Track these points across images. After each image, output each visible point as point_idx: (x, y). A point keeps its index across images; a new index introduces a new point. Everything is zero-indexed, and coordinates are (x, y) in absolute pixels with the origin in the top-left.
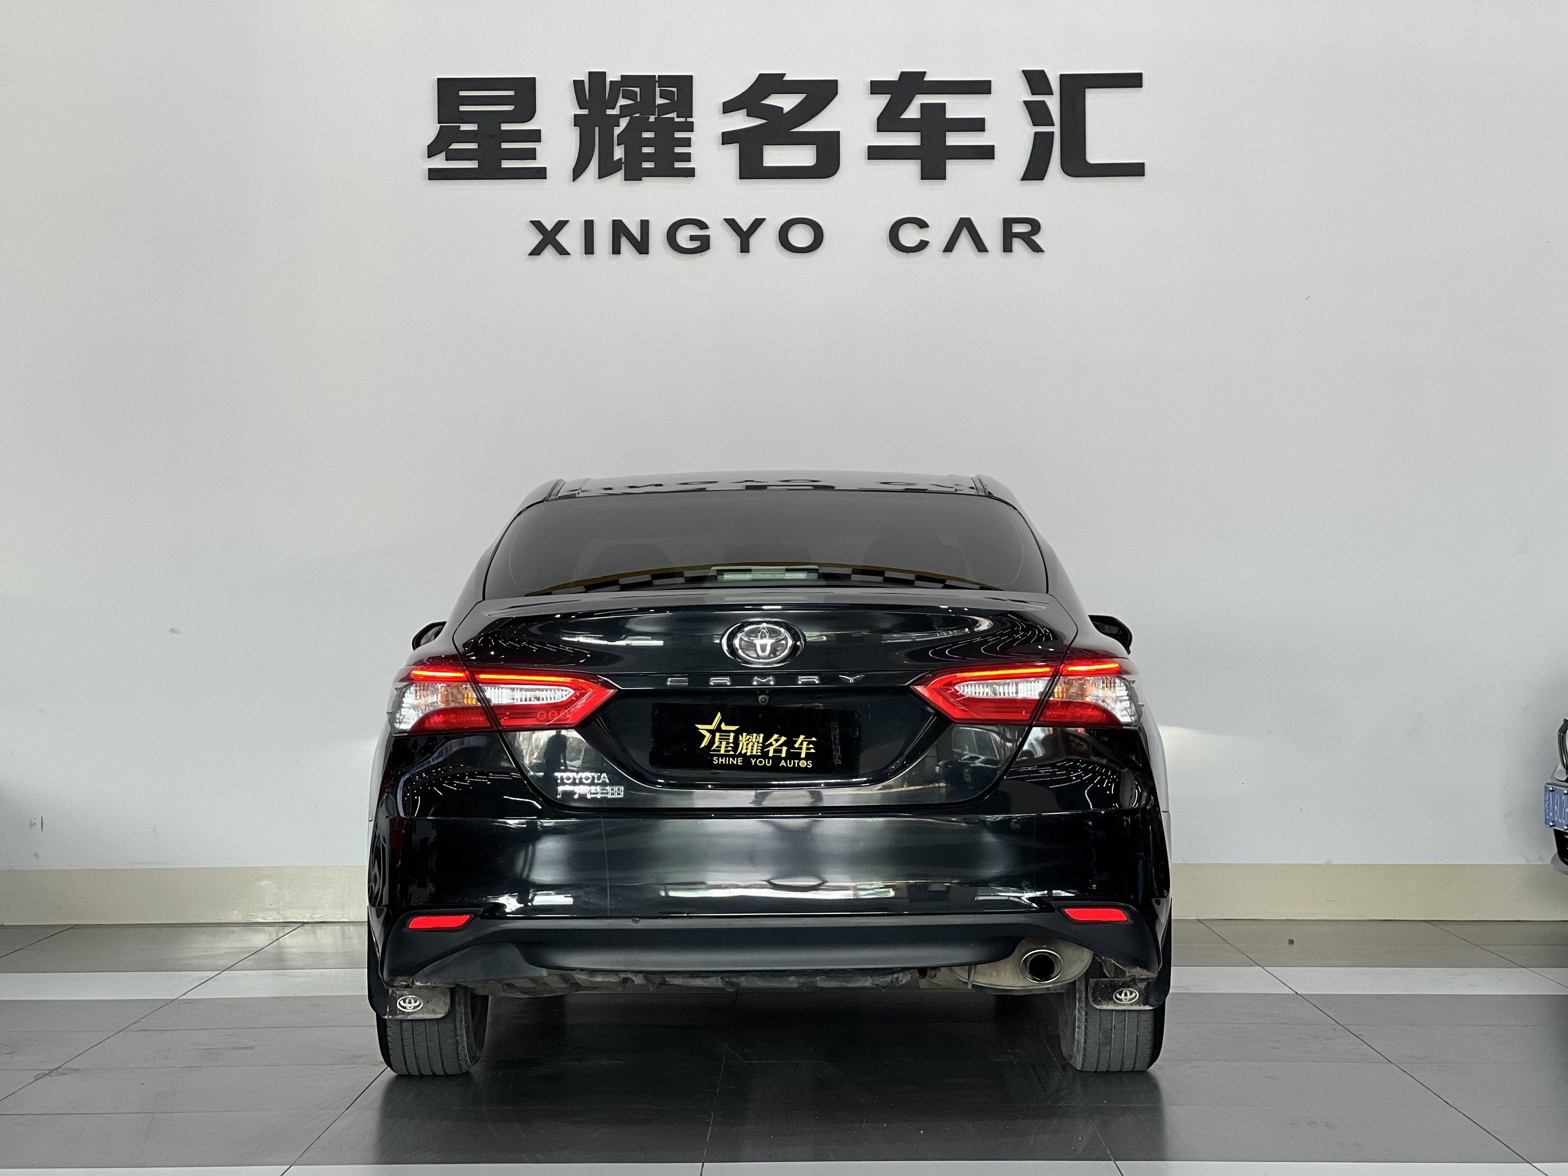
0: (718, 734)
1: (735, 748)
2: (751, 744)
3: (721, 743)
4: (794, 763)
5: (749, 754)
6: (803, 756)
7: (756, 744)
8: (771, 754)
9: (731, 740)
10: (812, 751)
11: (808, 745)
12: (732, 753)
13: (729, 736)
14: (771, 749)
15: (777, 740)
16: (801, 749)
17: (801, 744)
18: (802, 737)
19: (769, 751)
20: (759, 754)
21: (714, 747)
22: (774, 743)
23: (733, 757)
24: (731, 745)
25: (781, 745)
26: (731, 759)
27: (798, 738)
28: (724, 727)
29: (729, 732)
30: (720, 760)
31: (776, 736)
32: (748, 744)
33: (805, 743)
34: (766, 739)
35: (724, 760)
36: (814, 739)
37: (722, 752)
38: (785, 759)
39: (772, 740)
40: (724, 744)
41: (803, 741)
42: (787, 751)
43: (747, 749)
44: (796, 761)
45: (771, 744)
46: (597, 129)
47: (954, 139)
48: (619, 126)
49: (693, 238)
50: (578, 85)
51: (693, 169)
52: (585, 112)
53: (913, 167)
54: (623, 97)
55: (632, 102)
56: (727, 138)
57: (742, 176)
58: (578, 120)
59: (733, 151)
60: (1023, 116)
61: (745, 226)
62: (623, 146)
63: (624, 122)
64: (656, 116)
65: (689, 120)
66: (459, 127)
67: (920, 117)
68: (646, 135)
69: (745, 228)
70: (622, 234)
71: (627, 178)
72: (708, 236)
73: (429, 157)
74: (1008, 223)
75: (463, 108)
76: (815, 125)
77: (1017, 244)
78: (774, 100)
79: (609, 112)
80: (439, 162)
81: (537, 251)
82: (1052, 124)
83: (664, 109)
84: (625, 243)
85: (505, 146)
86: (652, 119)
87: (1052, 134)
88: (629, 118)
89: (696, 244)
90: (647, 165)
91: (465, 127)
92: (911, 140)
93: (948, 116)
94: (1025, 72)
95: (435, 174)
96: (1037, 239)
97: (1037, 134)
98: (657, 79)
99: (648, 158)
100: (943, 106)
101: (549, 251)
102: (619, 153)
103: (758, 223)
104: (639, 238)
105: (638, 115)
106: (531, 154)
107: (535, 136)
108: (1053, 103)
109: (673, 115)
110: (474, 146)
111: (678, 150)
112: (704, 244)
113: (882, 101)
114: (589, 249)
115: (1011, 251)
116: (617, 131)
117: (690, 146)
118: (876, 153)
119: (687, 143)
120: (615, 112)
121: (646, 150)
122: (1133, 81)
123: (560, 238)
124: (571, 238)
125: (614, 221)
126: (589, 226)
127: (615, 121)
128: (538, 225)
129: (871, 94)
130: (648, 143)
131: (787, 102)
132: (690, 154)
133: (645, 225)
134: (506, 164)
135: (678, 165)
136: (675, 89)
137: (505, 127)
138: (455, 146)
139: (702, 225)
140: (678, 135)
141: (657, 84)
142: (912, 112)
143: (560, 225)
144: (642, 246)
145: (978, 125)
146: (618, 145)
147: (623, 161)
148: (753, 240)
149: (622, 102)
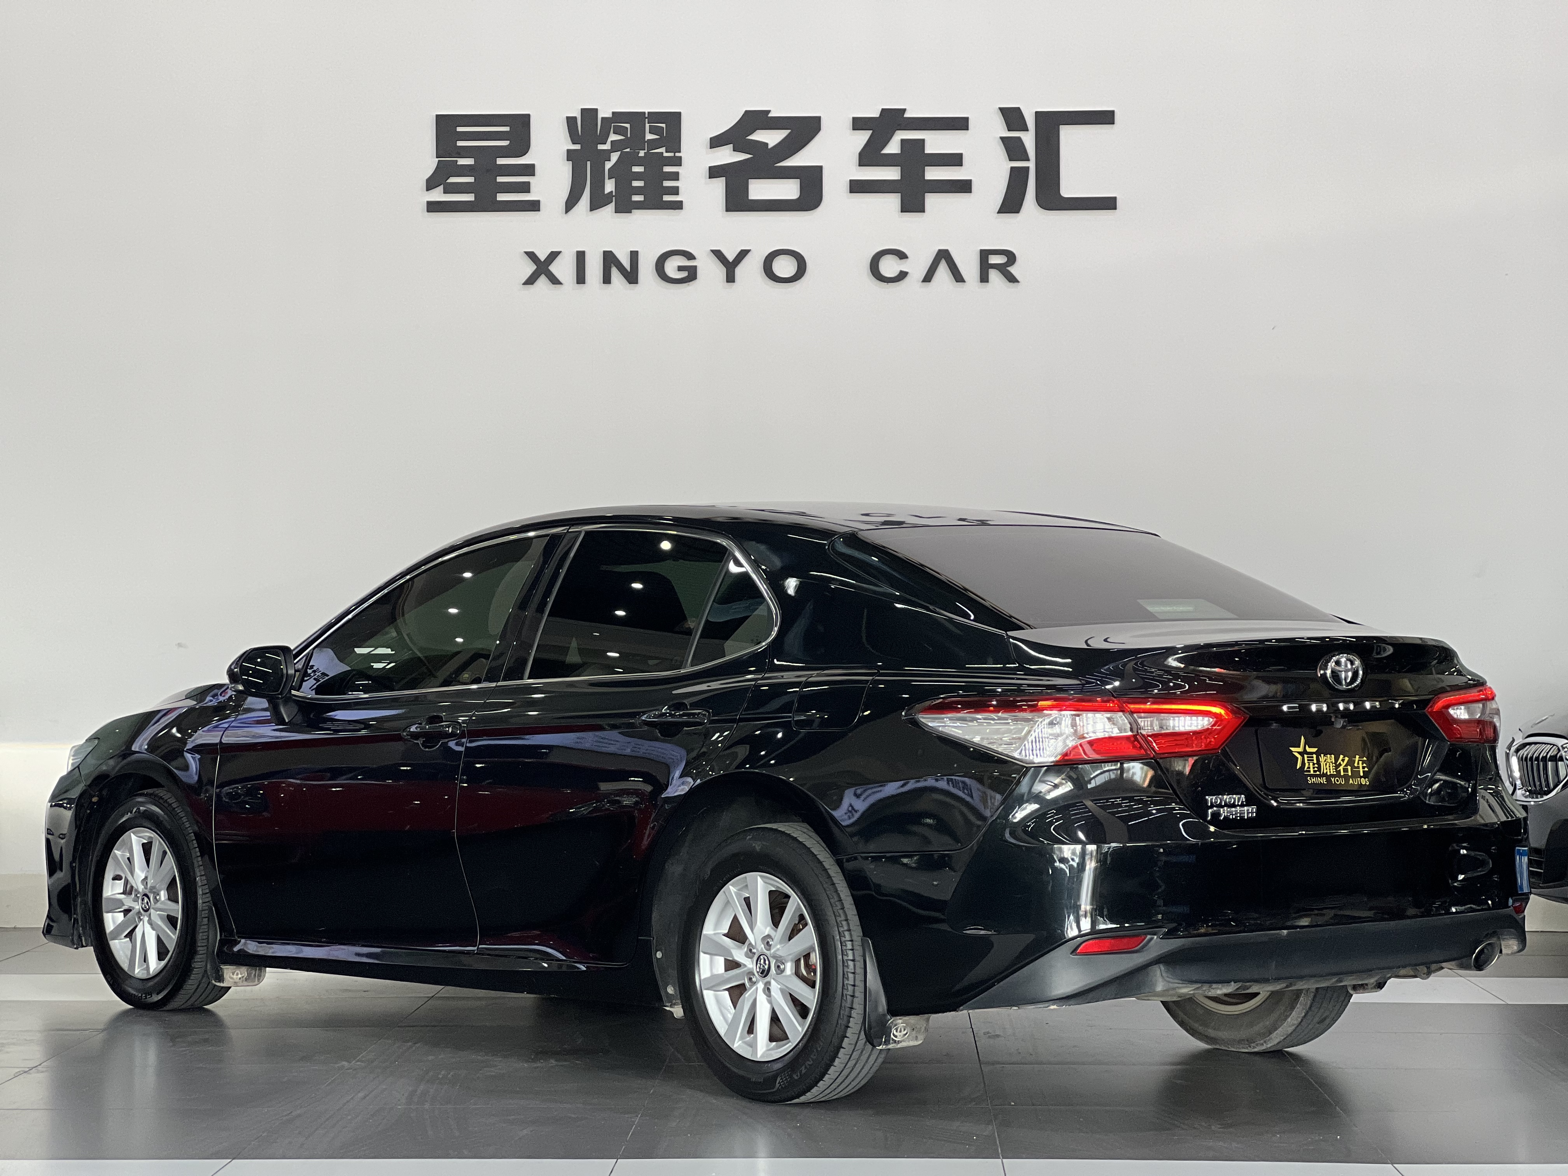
0: (1306, 756)
2: (1328, 764)
5: (1329, 774)
7: (1331, 764)
8: (1342, 774)
9: (1315, 762)
10: (1366, 769)
11: (1362, 764)
12: (1318, 773)
14: (1341, 768)
15: (1343, 760)
16: (1358, 767)
17: (1358, 764)
19: (1340, 770)
20: (1335, 773)
22: (1342, 763)
23: (1320, 776)
24: (1316, 766)
27: (1355, 758)
29: (1312, 753)
32: (1326, 764)
33: (1360, 762)
34: (1336, 759)
36: (1365, 759)
37: (1312, 772)
38: (1352, 777)
39: (1340, 760)
40: (1311, 764)
44: (1359, 779)
45: (1340, 764)
46: (589, 163)
47: (933, 174)
48: (610, 161)
49: (680, 268)
50: (571, 121)
51: (681, 202)
52: (578, 147)
53: (893, 201)
54: (614, 133)
55: (623, 138)
56: (714, 172)
57: (728, 209)
58: (571, 155)
59: (719, 185)
60: (1000, 152)
61: (731, 257)
62: (614, 180)
63: (615, 157)
64: (646, 151)
65: (677, 154)
66: (457, 161)
67: (900, 152)
68: (636, 169)
69: (731, 259)
70: (612, 265)
71: (617, 211)
72: (695, 267)
73: (428, 190)
74: (985, 255)
75: (460, 143)
76: (800, 160)
77: (994, 274)
78: (760, 136)
79: (601, 147)
80: (438, 195)
81: (531, 281)
82: (1027, 159)
83: (653, 144)
84: (615, 273)
85: (500, 179)
86: (642, 154)
87: (1027, 169)
88: (619, 153)
89: (683, 274)
90: (637, 198)
91: (462, 162)
92: (892, 174)
93: (927, 151)
94: (1001, 109)
95: (433, 207)
96: (1013, 270)
97: (1013, 169)
98: (647, 116)
99: (638, 191)
100: (922, 141)
101: (543, 280)
102: (610, 186)
103: (743, 254)
104: (629, 269)
105: (628, 150)
106: (525, 188)
107: (529, 170)
108: (1029, 139)
109: (662, 150)
110: (471, 180)
111: (667, 184)
112: (691, 275)
113: (864, 136)
114: (581, 279)
115: (987, 281)
116: (608, 165)
117: (678, 180)
118: (857, 187)
119: (675, 176)
120: (607, 147)
121: (636, 184)
122: (1106, 118)
123: (554, 268)
124: (564, 268)
125: (605, 252)
126: (581, 257)
127: (606, 155)
128: (531, 256)
129: (853, 130)
130: (638, 176)
131: (772, 138)
132: (678, 187)
133: (634, 255)
134: (501, 197)
135: (666, 198)
136: (664, 125)
137: (501, 161)
138: (452, 180)
139: (689, 256)
140: (667, 169)
141: (647, 120)
142: (893, 148)
143: (554, 255)
144: (632, 276)
145: (956, 160)
146: (609, 179)
147: (614, 194)
148: (739, 271)
149: (613, 137)
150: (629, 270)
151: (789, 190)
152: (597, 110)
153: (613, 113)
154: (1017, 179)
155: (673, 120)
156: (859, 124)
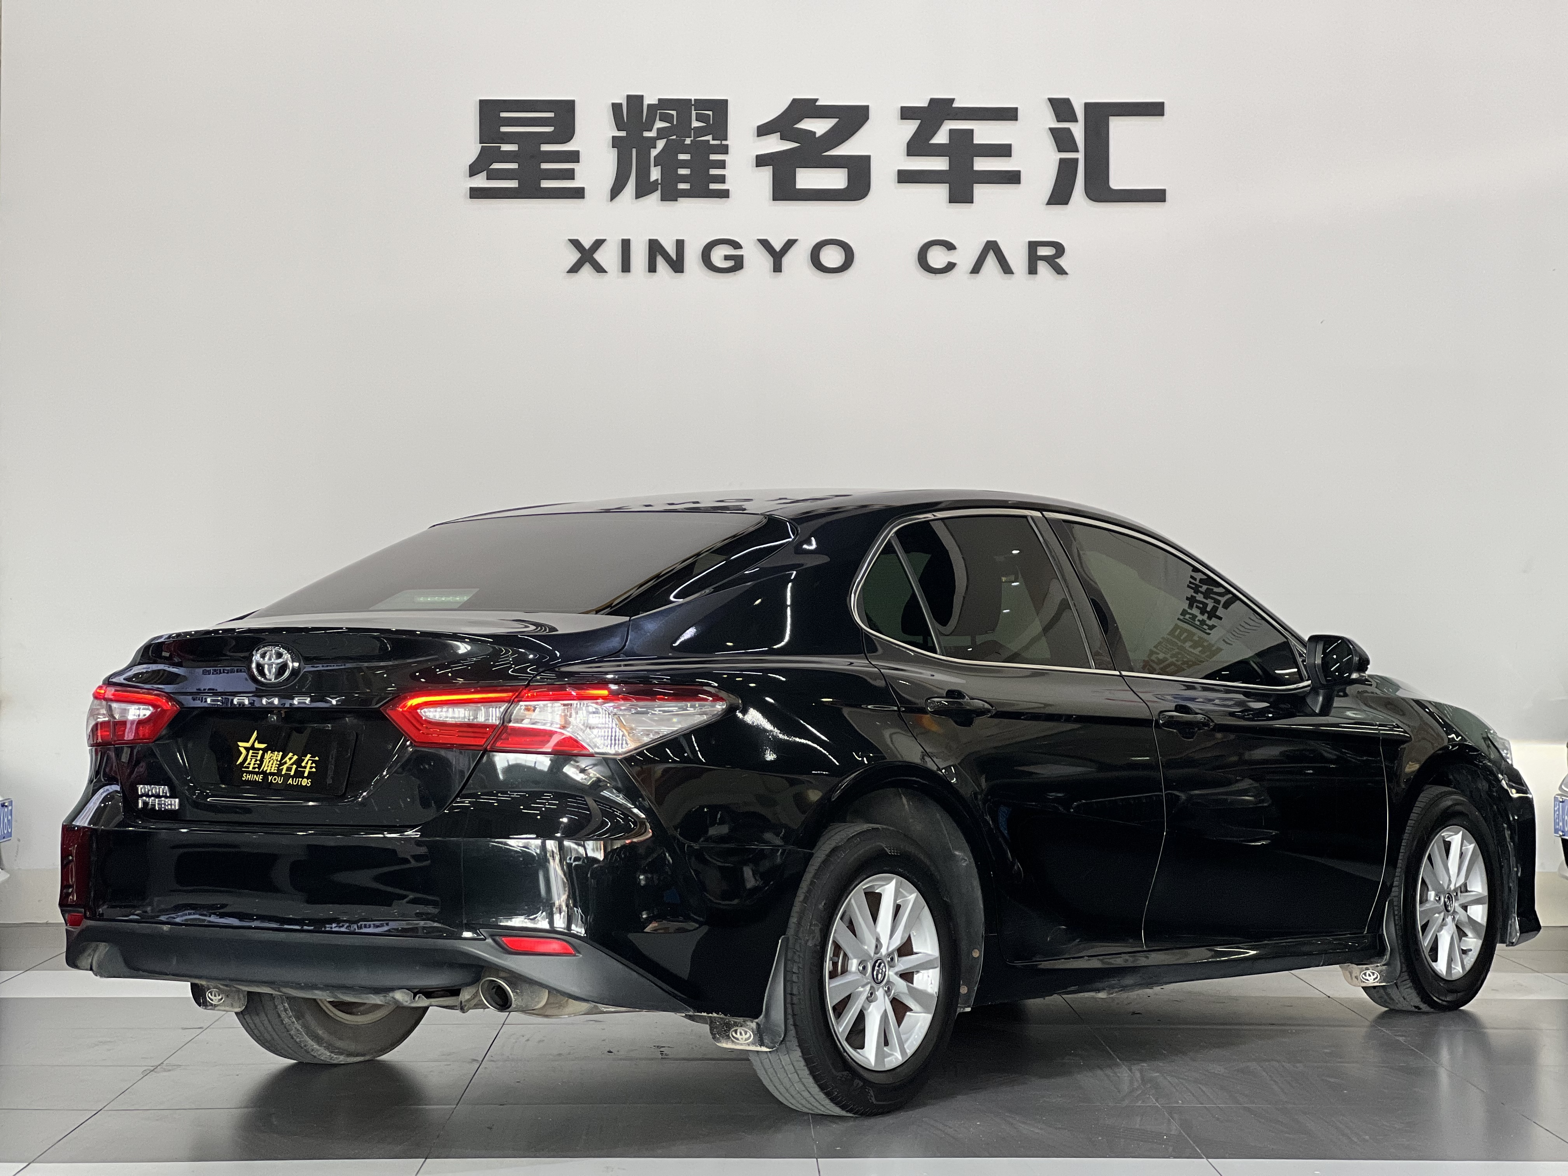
0: (251, 752)
1: (260, 766)
2: (272, 761)
3: (251, 761)
4: (299, 781)
5: (268, 771)
6: (306, 774)
7: (275, 761)
8: (283, 772)
9: (259, 758)
10: (314, 770)
11: (312, 764)
12: (257, 770)
13: (258, 753)
14: (285, 767)
15: (290, 759)
16: (305, 767)
17: (307, 763)
18: (309, 756)
19: (283, 768)
20: (276, 771)
21: (245, 765)
22: (288, 761)
23: (257, 773)
24: (258, 762)
25: (292, 764)
26: (255, 776)
27: (306, 756)
28: (257, 745)
29: (259, 749)
30: (248, 777)
31: (291, 755)
33: (310, 762)
34: (283, 757)
35: (250, 777)
36: (317, 758)
37: (251, 769)
38: (293, 776)
39: (287, 759)
40: (253, 760)
41: (309, 760)
42: (296, 769)
43: (268, 766)
44: (300, 779)
45: (285, 763)
46: (634, 151)
47: (981, 164)
48: (655, 148)
49: (727, 258)
50: (616, 108)
51: (728, 191)
52: (623, 134)
53: (941, 191)
54: (660, 120)
55: (669, 125)
56: (761, 161)
57: (775, 198)
58: (616, 142)
59: (766, 173)
60: (1049, 143)
61: (778, 247)
62: (660, 167)
63: (661, 144)
64: (692, 139)
65: (724, 142)
66: (500, 147)
67: (948, 142)
68: (682, 157)
69: (778, 249)
70: (658, 253)
71: (663, 199)
72: (742, 256)
73: (471, 175)
74: (1033, 246)
75: (504, 129)
76: (847, 149)
77: (1042, 267)
78: (807, 124)
79: (646, 134)
80: (481, 181)
81: (575, 269)
82: (1076, 150)
83: (699, 132)
84: (660, 262)
85: (544, 166)
86: (688, 141)
87: (1076, 160)
88: (665, 140)
89: (729, 264)
90: (682, 186)
91: (505, 147)
92: (940, 164)
93: (975, 142)
94: (1051, 100)
95: (476, 193)
96: (1062, 262)
97: (1062, 161)
98: (693, 103)
99: (684, 179)
100: (971, 132)
101: (587, 269)
102: (655, 174)
103: (790, 244)
104: (674, 257)
105: (674, 137)
106: (570, 175)
107: (574, 156)
108: (1078, 130)
109: (709, 138)
110: (514, 166)
111: (713, 172)
112: (738, 264)
113: (912, 126)
114: (626, 267)
115: (1036, 273)
116: (654, 153)
117: (724, 168)
118: (905, 177)
119: (722, 165)
120: (652, 134)
121: (682, 171)
122: (1155, 109)
123: (598, 256)
124: (608, 257)
125: (650, 241)
126: (626, 245)
127: (652, 143)
128: (576, 244)
129: (902, 119)
130: (684, 164)
131: (819, 127)
132: (724, 176)
133: (680, 244)
134: (545, 184)
135: (713, 186)
136: (710, 113)
137: (545, 148)
138: (496, 166)
139: (736, 245)
140: (713, 157)
141: (693, 107)
142: (941, 137)
143: (598, 243)
144: (677, 265)
145: (1004, 151)
146: (655, 166)
147: (660, 182)
148: (786, 260)
149: (659, 124)
150: (675, 259)
151: (836, 179)
152: (642, 96)
153: (659, 100)
154: (1066, 170)
155: (720, 107)
156: (907, 113)
